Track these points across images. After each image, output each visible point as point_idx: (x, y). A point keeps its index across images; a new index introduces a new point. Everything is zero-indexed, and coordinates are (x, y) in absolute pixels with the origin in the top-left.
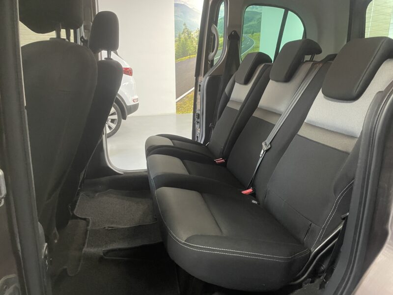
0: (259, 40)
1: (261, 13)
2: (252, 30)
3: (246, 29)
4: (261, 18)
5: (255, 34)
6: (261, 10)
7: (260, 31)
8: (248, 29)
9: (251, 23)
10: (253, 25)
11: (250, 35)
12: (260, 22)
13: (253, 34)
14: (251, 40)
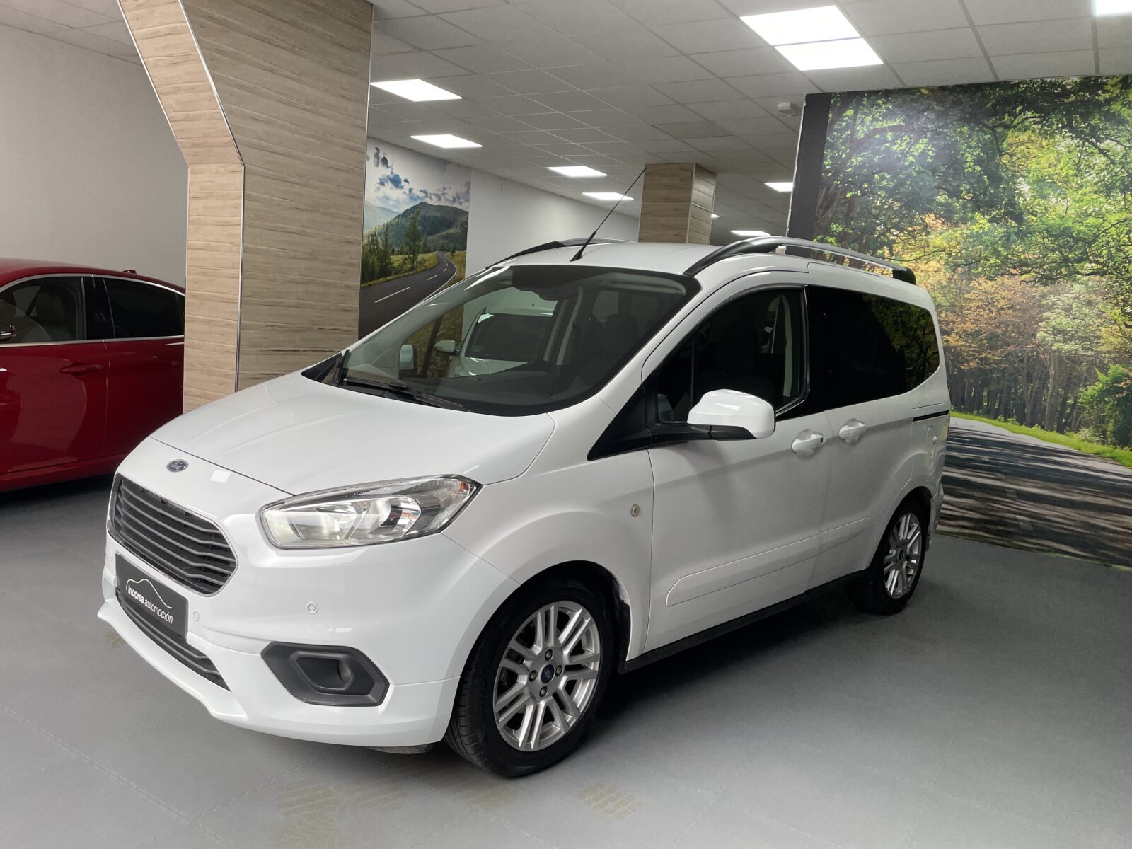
0: (464, 265)
1: (467, 213)
2: (452, 245)
3: (442, 242)
4: (466, 223)
5: (457, 252)
6: (468, 207)
7: (465, 249)
8: (446, 241)
9: (451, 231)
10: (454, 234)
11: (449, 253)
12: (465, 231)
13: (453, 252)
14: (451, 264)
